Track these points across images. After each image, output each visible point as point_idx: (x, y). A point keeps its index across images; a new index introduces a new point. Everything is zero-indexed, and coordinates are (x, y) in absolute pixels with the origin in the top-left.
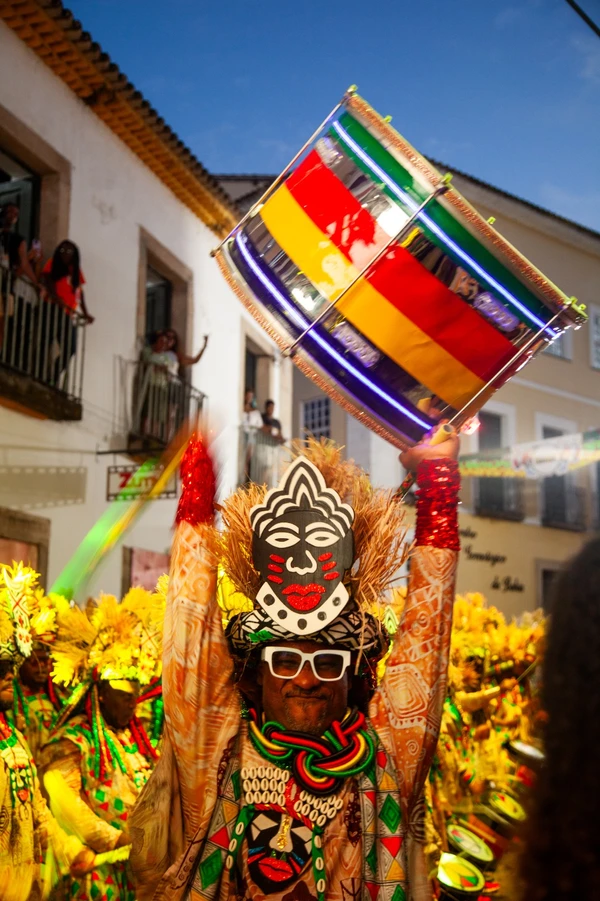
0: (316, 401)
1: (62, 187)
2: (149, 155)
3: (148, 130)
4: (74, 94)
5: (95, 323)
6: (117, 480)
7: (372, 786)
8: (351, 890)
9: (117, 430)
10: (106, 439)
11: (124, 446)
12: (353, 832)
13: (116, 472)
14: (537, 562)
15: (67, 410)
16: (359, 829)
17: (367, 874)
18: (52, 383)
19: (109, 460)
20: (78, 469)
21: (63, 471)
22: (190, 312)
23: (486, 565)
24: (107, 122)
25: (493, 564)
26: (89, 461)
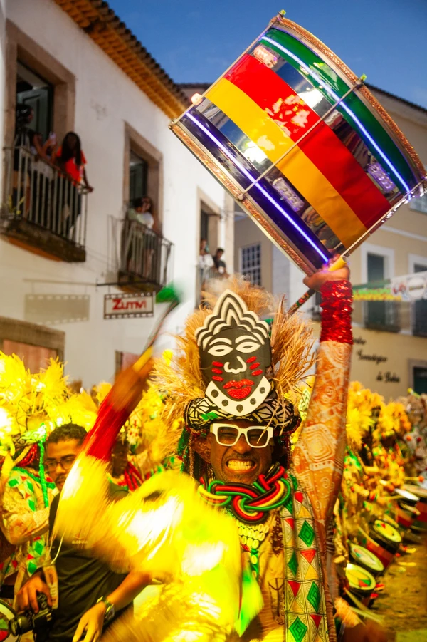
0: (250, 247)
1: (69, 93)
2: (131, 69)
3: (130, 51)
4: (76, 25)
5: (94, 192)
6: (111, 304)
7: (290, 514)
8: (275, 587)
9: (110, 269)
10: (102, 275)
11: (115, 279)
12: (276, 546)
13: (110, 298)
14: (410, 361)
15: (75, 254)
16: (281, 545)
17: (288, 575)
18: (64, 235)
19: (105, 290)
20: (84, 296)
21: (73, 298)
22: (160, 182)
23: (373, 363)
24: (101, 45)
25: (378, 363)
26: (91, 291)
